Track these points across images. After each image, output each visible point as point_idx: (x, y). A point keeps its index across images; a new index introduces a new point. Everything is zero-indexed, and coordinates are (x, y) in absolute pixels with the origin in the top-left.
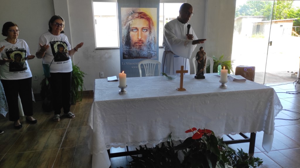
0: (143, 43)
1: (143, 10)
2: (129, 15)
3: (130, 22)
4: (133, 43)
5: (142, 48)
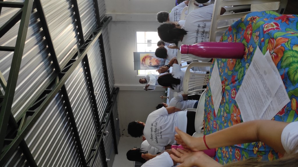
0: (157, 60)
1: (141, 60)
2: (143, 66)
3: (147, 65)
4: (157, 64)
5: (160, 60)
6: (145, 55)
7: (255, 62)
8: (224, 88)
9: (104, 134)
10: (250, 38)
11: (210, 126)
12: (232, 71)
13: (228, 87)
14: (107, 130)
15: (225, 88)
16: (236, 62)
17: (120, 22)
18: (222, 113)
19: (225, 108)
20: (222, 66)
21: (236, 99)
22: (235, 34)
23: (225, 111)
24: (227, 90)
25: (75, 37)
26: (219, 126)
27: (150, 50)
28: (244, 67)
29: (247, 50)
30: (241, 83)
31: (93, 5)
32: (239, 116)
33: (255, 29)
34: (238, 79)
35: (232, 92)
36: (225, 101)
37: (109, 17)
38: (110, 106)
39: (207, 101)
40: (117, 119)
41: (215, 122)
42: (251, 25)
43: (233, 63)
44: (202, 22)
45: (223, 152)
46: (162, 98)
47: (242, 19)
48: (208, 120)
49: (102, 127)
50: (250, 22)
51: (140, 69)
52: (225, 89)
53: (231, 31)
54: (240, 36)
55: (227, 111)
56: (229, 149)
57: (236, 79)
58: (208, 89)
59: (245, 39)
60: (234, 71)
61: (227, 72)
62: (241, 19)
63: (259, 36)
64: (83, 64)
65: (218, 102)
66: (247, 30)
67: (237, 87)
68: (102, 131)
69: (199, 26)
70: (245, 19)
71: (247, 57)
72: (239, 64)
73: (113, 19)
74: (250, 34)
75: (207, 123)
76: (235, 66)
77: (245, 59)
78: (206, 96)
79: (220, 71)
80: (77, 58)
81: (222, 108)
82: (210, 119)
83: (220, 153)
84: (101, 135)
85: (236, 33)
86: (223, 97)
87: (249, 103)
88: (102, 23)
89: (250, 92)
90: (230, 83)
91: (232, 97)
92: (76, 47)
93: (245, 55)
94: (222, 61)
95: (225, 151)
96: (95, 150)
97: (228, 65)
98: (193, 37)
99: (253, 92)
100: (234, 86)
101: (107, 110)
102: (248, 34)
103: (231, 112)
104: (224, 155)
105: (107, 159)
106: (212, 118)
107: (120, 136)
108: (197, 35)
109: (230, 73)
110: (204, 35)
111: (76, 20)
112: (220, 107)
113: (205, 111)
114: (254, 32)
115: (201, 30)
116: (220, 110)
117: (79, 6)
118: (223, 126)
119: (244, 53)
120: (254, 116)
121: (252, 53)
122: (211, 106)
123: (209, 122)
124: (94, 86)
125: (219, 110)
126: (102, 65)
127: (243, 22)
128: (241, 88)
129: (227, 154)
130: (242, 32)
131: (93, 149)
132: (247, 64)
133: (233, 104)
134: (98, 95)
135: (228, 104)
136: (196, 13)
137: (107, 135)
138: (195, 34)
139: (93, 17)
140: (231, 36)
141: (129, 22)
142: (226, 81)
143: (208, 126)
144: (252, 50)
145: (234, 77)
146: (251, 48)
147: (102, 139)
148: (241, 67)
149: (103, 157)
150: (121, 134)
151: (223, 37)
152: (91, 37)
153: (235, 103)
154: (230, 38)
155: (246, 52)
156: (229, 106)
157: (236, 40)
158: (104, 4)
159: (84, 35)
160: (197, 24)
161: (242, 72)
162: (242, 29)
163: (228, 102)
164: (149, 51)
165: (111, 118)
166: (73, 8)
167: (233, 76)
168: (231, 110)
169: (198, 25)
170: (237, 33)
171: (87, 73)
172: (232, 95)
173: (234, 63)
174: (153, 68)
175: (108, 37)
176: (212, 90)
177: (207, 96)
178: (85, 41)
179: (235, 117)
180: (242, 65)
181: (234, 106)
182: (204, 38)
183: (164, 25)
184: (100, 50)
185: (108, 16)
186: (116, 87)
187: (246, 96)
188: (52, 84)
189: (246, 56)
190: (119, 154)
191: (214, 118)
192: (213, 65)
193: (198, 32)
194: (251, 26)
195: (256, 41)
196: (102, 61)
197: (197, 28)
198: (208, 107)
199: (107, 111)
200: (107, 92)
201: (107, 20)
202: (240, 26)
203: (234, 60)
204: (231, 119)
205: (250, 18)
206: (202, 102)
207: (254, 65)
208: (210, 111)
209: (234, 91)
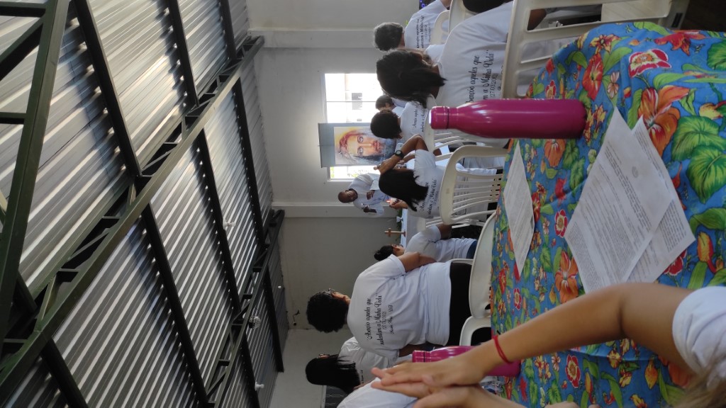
0: (377, 143)
2: (343, 156)
3: (352, 155)
4: (376, 153)
5: (383, 142)
6: (347, 130)
7: (611, 146)
8: (538, 211)
9: (248, 323)
10: (597, 87)
11: (505, 302)
12: (556, 168)
13: (546, 208)
14: (257, 315)
15: (539, 208)
16: (566, 147)
17: (284, 49)
18: (534, 271)
19: (542, 260)
20: (532, 157)
21: (566, 236)
22: (562, 80)
23: (540, 265)
24: (545, 215)
25: (174, 87)
26: (527, 302)
27: (359, 118)
28: (585, 158)
29: (590, 118)
30: (579, 197)
31: (216, 10)
32: (574, 277)
33: (610, 65)
34: (571, 189)
35: (558, 219)
36: (540, 241)
37: (258, 38)
38: (264, 254)
39: (498, 241)
40: (280, 287)
41: (517, 293)
42: (599, 55)
43: (558, 149)
44: (484, 51)
45: (537, 364)
46: (389, 236)
47: (578, 43)
48: (502, 289)
49: (243, 307)
50: (597, 50)
51: (334, 165)
52: (539, 213)
53: (552, 71)
54: (574, 83)
55: (547, 265)
56: (553, 358)
57: (565, 187)
58: (500, 211)
59: (586, 90)
60: (562, 168)
61: (545, 171)
62: (576, 41)
63: (619, 83)
64: (195, 154)
65: (524, 244)
66: (589, 69)
67: (569, 206)
68: (244, 316)
69: (476, 61)
70: (584, 42)
71: (591, 134)
72: (572, 150)
73: (268, 44)
74: (597, 80)
75: (498, 296)
76: (563, 156)
77: (586, 138)
78: (495, 230)
79: (528, 168)
80: (179, 140)
81: (534, 259)
82: (505, 284)
83: (530, 367)
84: (240, 327)
85: (565, 76)
86: (535, 232)
87: (598, 246)
88: (240, 53)
89: (600, 219)
90: (551, 197)
91: (558, 232)
92: (175, 111)
93: (587, 129)
94: (531, 145)
95: (543, 363)
96: (227, 364)
97: (547, 155)
98: (463, 86)
99: (607, 220)
100: (560, 206)
101: (256, 265)
102: (593, 79)
103: (556, 269)
104: (540, 371)
105: (257, 385)
106: (511, 283)
107: (289, 328)
108: (473, 82)
109: (551, 173)
110: (490, 81)
111: (176, 47)
112: (530, 256)
113: (494, 265)
114: (605, 75)
115: (482, 70)
116: (529, 263)
117: (182, 12)
118: (536, 301)
119: (584, 126)
120: (611, 277)
121: (604, 125)
122: (508, 255)
123: (503, 292)
124: (222, 207)
125: (526, 264)
126: (241, 155)
127: (580, 49)
128: (577, 209)
129: (547, 369)
130: (578, 73)
131: (222, 360)
132: (592, 151)
133: (560, 249)
134: (233, 228)
135: (549, 249)
136: (468, 29)
137: (255, 328)
138: (469, 79)
139: (218, 38)
140: (552, 84)
141: (305, 49)
142: (541, 193)
143: (500, 303)
144: (602, 117)
145: (562, 183)
146: (599, 112)
147: (245, 337)
148: (577, 159)
149: (249, 379)
150: (291, 322)
151: (534, 86)
152: (214, 86)
153: (565, 245)
154: (551, 88)
155: (589, 122)
156: (550, 254)
157: (564, 94)
158: (245, 7)
159: (196, 83)
160: (471, 56)
161: (580, 170)
162: (578, 67)
163: (547, 243)
164: (356, 122)
165: (266, 284)
166: (169, 15)
167: (559, 180)
168: (554, 264)
169: (473, 59)
170: (567, 75)
171: (204, 176)
172: (557, 226)
173: (562, 149)
174: (365, 160)
175: (256, 87)
176: (508, 215)
177: (497, 229)
178: (199, 97)
179: (566, 279)
180: (579, 153)
181: (561, 254)
182: (488, 88)
183: (393, 55)
184: (237, 120)
185: (254, 36)
186: (276, 210)
187: (591, 229)
188: (120, 203)
189: (589, 131)
190: (285, 371)
191: (516, 284)
192: (512, 153)
193: (474, 75)
194: (599, 60)
195: (612, 95)
196: (242, 147)
197: (471, 65)
198: (501, 256)
199: (256, 267)
200: (254, 222)
201: (252, 45)
202: (574, 59)
203: (560, 141)
204: (555, 284)
205: (597, 39)
206: (486, 242)
207: (608, 154)
208: (507, 267)
209: (561, 216)
